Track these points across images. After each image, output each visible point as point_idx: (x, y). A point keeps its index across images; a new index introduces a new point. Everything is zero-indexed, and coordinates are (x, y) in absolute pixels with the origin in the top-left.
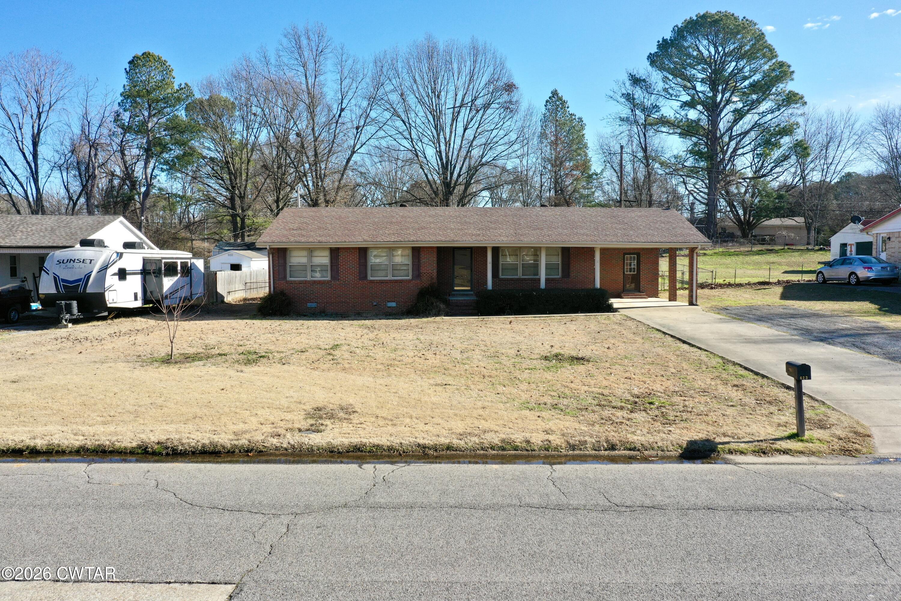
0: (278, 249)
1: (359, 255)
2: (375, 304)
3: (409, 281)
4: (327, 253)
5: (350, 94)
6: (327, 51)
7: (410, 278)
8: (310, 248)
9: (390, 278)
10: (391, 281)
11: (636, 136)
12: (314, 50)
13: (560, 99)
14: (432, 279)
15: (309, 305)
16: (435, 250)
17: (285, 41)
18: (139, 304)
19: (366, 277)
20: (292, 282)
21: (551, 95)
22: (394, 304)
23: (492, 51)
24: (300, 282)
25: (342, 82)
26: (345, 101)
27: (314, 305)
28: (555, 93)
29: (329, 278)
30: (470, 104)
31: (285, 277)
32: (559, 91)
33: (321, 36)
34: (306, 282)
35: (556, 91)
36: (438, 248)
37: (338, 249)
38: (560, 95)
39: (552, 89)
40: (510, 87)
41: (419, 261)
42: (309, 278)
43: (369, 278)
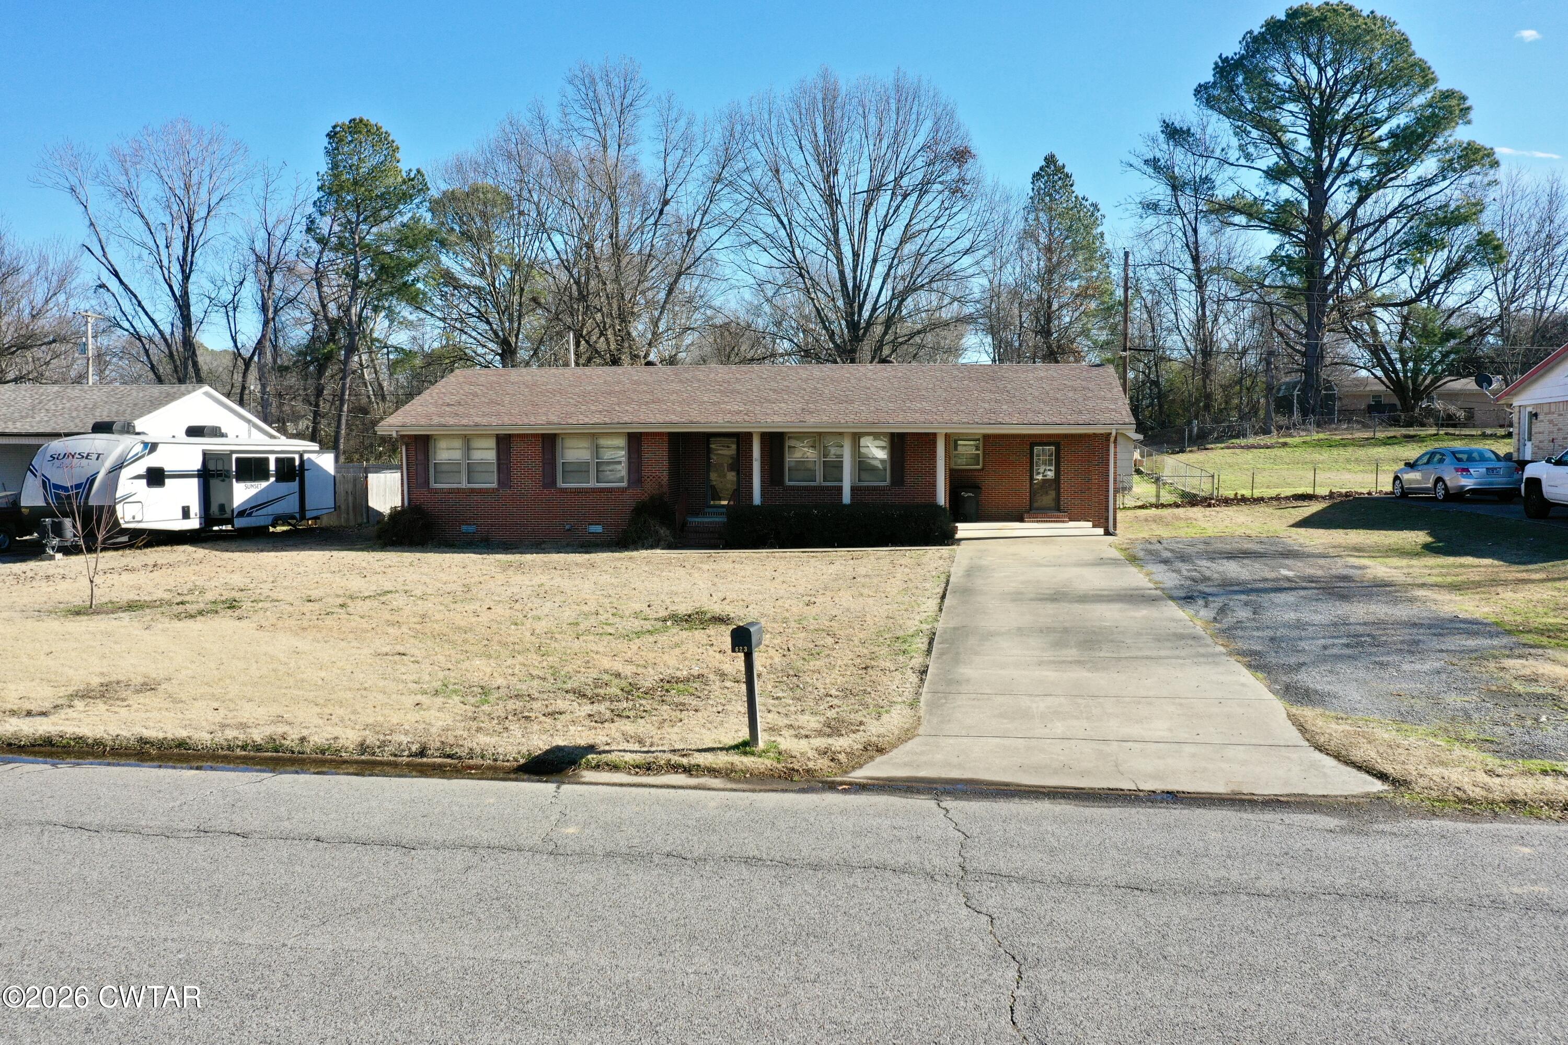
0: (417, 437)
1: (543, 447)
2: (567, 527)
3: (623, 490)
4: (492, 443)
5: (681, 175)
6: (640, 103)
7: (624, 484)
8: (465, 436)
9: (592, 484)
10: (595, 491)
11: (1180, 234)
12: (618, 103)
13: (1060, 169)
14: (662, 485)
15: (464, 528)
16: (666, 439)
17: (570, 90)
18: (194, 523)
19: (554, 482)
20: (437, 491)
21: (1044, 163)
22: (598, 529)
23: (931, 94)
24: (451, 491)
25: (666, 155)
26: (672, 188)
27: (472, 529)
28: (1050, 160)
29: (495, 485)
30: (891, 186)
31: (427, 482)
32: (1058, 157)
33: (628, 80)
34: (458, 491)
35: (1053, 156)
36: (670, 434)
37: (510, 436)
38: (1060, 163)
39: (1046, 153)
40: (961, 156)
41: (639, 457)
42: (464, 485)
43: (561, 484)
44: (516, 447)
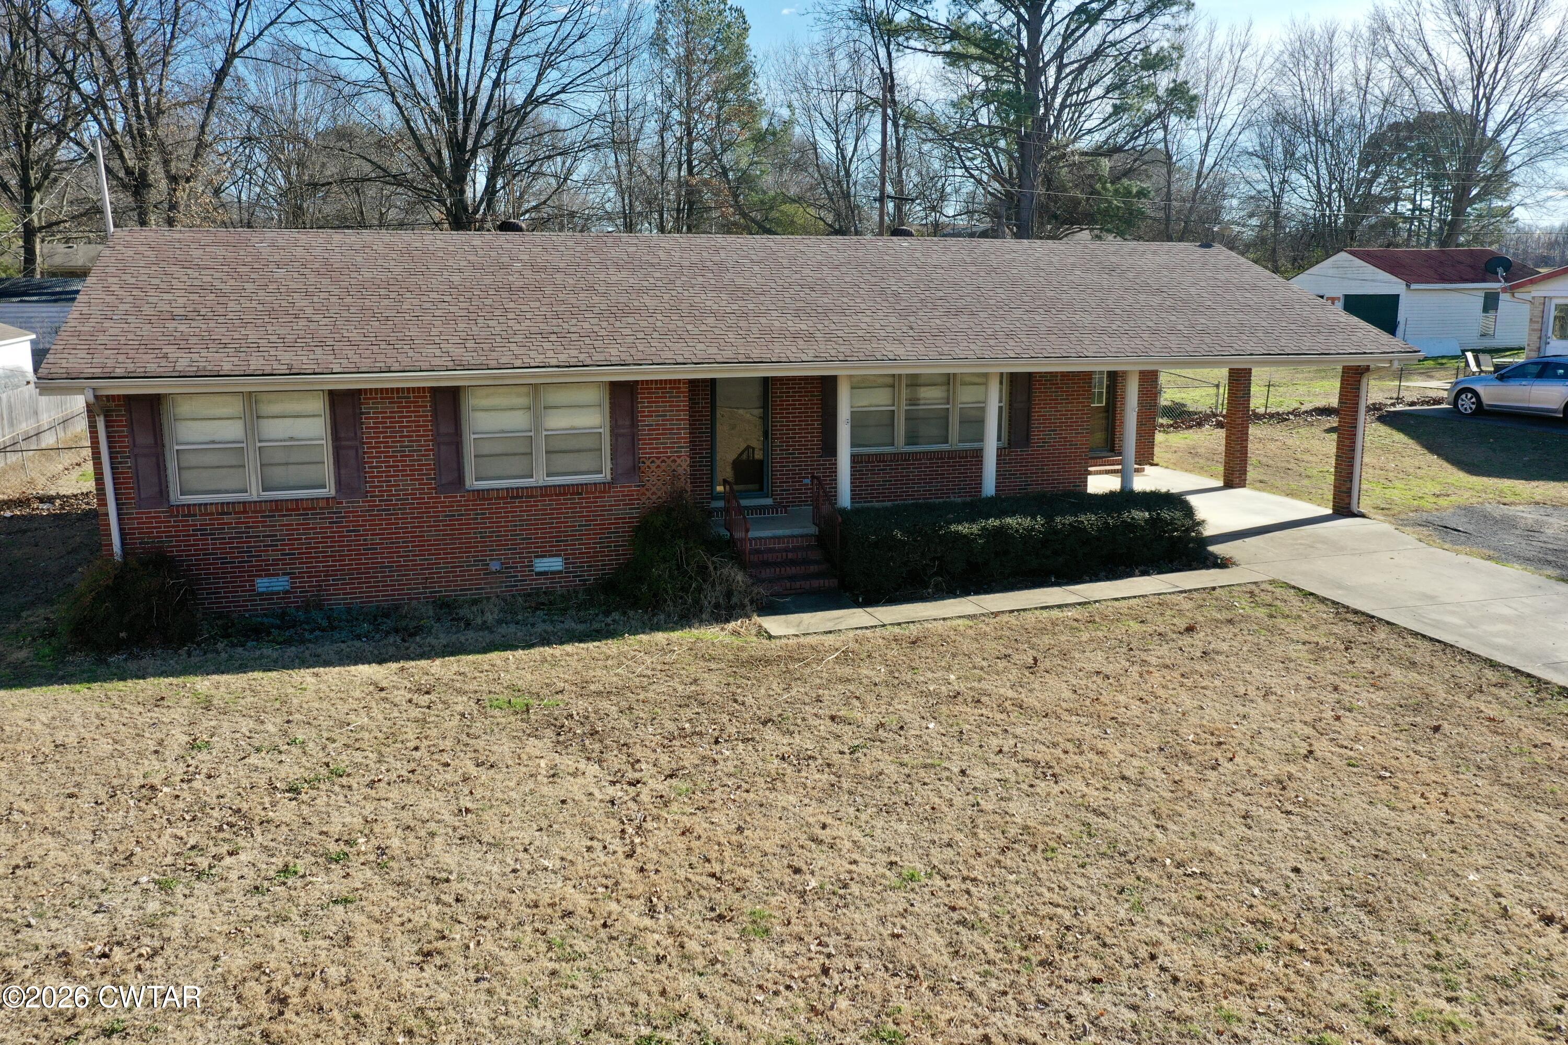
0: (129, 400)
1: (434, 414)
2: (494, 566)
3: (604, 488)
4: (318, 405)
7: (605, 475)
8: (250, 394)
9: (540, 479)
10: (546, 491)
14: (675, 476)
15: (262, 584)
16: (684, 388)
19: (459, 479)
20: (189, 510)
22: (554, 564)
24: (223, 509)
27: (280, 583)
29: (330, 490)
31: (163, 492)
34: (241, 506)
36: (695, 381)
37: (358, 395)
41: (634, 424)
42: (255, 493)
43: (472, 483)
44: (371, 412)
